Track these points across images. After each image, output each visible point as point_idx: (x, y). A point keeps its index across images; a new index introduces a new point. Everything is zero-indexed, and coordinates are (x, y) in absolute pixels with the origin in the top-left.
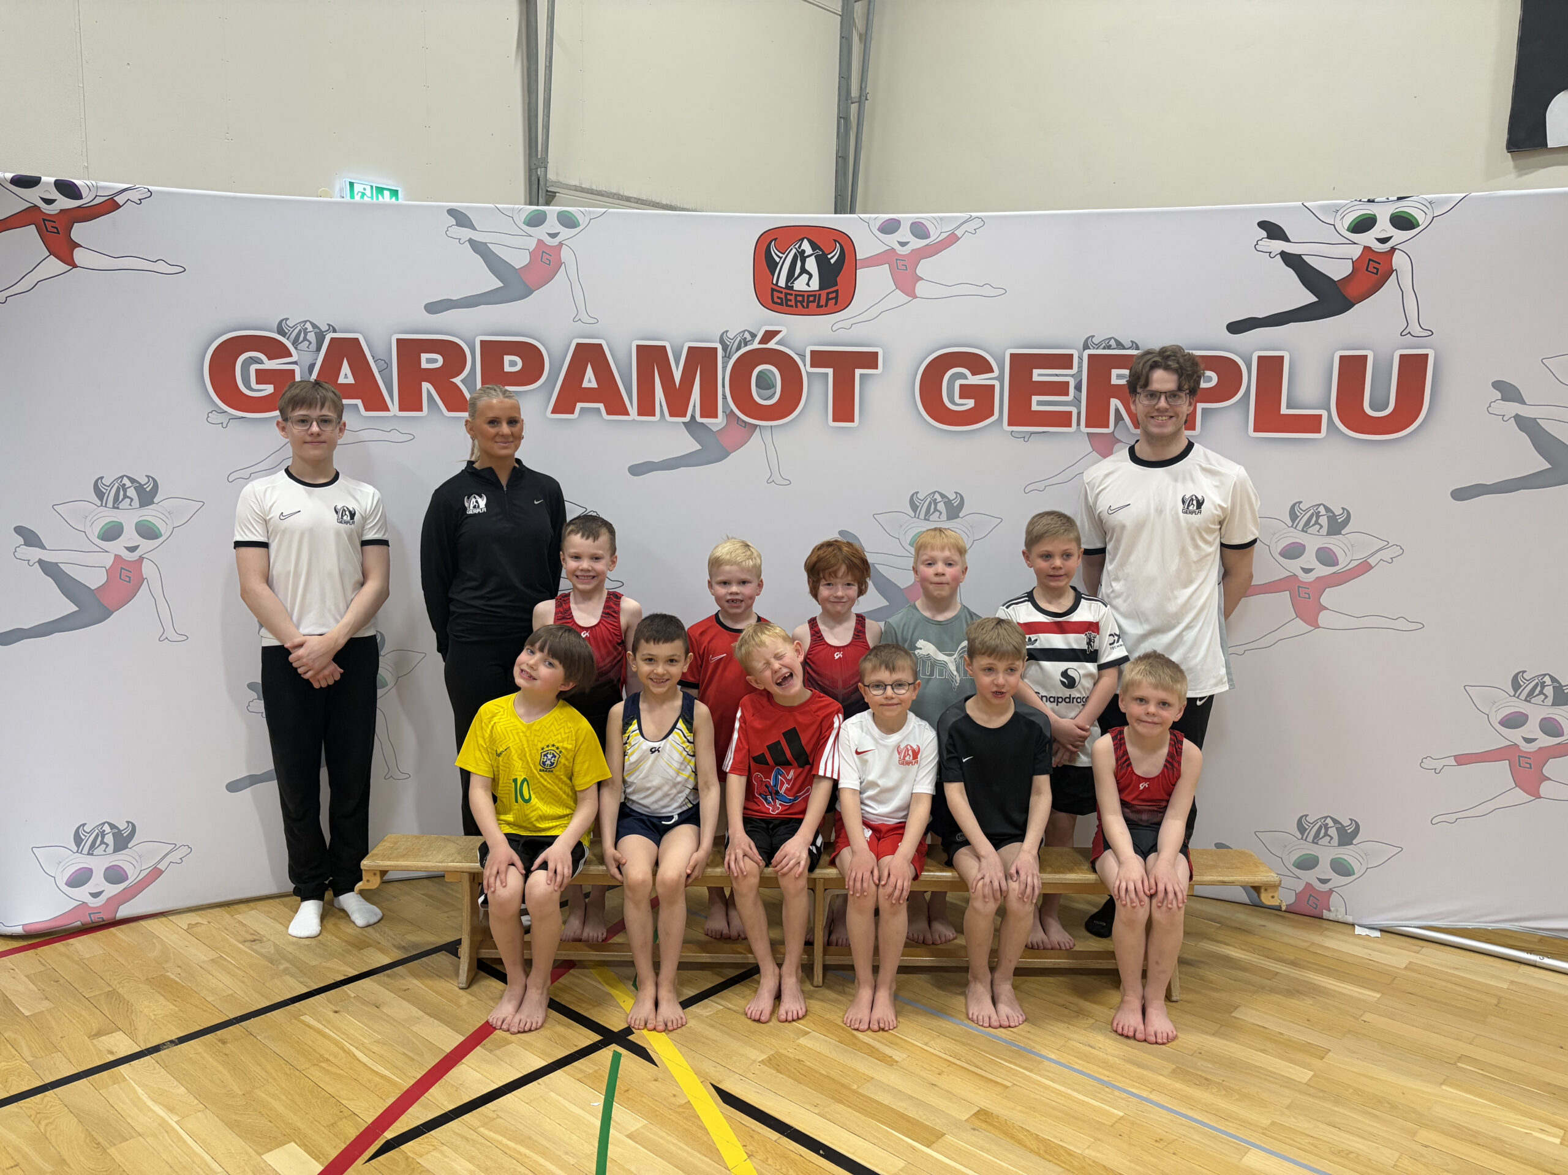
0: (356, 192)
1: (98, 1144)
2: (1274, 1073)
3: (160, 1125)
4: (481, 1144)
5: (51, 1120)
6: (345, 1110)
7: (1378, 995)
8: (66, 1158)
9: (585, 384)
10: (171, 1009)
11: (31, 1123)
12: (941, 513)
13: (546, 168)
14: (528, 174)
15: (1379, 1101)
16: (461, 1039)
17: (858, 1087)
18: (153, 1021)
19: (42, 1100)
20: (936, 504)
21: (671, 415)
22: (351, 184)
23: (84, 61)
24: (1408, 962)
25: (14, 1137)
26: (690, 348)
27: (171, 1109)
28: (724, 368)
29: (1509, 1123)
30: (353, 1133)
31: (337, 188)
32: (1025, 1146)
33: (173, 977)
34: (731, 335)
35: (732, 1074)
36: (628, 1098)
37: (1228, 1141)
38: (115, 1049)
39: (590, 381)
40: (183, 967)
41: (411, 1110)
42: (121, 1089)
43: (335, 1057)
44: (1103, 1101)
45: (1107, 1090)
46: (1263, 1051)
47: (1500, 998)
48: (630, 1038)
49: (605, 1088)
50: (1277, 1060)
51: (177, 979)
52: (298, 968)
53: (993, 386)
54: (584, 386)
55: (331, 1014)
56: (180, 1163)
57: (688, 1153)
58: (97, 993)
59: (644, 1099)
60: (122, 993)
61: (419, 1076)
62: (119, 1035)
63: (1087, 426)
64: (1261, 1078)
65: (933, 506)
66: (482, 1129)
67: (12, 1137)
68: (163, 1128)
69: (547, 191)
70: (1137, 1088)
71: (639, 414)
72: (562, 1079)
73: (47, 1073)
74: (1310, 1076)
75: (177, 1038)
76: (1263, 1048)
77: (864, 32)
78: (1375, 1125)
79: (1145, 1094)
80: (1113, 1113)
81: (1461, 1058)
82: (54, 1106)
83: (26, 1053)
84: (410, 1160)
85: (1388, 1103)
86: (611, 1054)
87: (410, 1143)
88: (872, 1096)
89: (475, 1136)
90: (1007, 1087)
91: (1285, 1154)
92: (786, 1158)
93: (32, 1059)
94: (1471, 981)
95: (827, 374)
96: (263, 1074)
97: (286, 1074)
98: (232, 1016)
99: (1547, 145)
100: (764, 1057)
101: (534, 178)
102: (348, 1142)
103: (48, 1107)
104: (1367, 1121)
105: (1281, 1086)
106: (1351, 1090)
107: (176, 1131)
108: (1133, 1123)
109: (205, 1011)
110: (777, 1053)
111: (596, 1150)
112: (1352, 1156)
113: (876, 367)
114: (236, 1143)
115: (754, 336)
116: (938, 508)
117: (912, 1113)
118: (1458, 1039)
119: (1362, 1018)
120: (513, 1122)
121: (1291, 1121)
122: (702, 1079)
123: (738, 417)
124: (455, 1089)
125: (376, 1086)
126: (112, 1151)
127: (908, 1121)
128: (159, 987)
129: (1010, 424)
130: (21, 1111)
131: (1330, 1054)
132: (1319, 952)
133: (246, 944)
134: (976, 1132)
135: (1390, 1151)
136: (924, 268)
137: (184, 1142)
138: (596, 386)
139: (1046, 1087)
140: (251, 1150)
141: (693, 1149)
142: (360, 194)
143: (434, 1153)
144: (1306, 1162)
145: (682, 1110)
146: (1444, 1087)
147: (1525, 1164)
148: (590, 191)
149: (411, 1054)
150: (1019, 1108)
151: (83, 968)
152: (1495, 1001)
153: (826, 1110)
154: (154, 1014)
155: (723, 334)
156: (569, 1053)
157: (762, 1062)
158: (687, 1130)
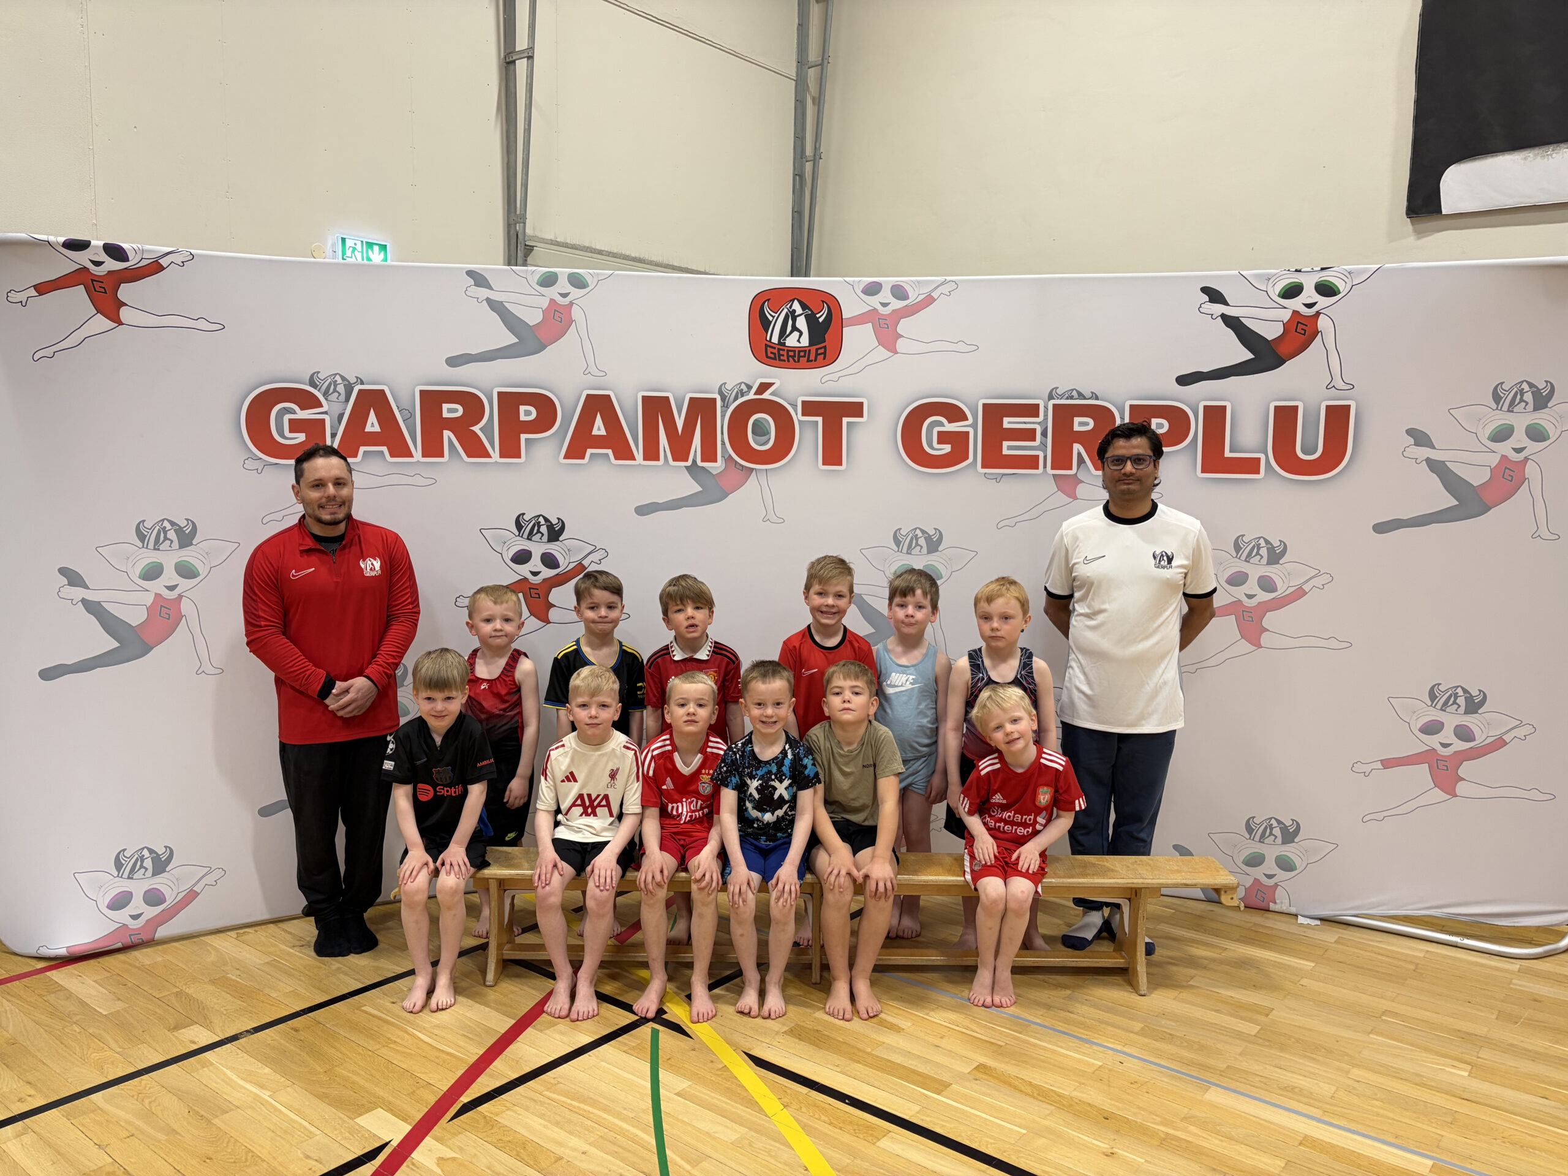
0: (347, 247)
1: (202, 1116)
2: (1225, 1027)
3: (254, 1099)
4: (548, 1104)
5: (153, 1099)
6: (420, 1081)
7: (1313, 964)
8: (176, 1128)
9: (595, 432)
10: (240, 1005)
11: (135, 1102)
12: (922, 547)
13: (525, 223)
14: (506, 229)
15: (1317, 1048)
16: (513, 1022)
17: (872, 1050)
18: (225, 1015)
19: (140, 1082)
20: (917, 540)
21: (674, 460)
22: (343, 240)
23: (94, 125)
24: (1336, 937)
25: (124, 1113)
26: (691, 399)
27: (262, 1087)
28: (723, 416)
29: (1423, 1061)
30: (432, 1100)
31: (330, 243)
32: (1021, 1091)
33: (234, 978)
34: (729, 387)
35: (759, 1043)
36: (672, 1065)
37: (1191, 1081)
38: (196, 1040)
39: (599, 429)
40: (242, 969)
41: (479, 1080)
42: (210, 1071)
43: (403, 1039)
44: (1084, 1054)
45: (1087, 1045)
46: (1217, 1011)
47: (1417, 964)
48: (664, 1016)
49: (649, 1057)
50: (1229, 1018)
51: (238, 980)
52: (349, 968)
53: (967, 433)
54: (593, 434)
55: (391, 1005)
56: (281, 1128)
57: (732, 1106)
58: (166, 993)
59: (686, 1066)
60: (190, 993)
61: (481, 1053)
62: (196, 1028)
63: (1053, 468)
64: (1215, 1032)
65: (914, 541)
66: (546, 1093)
67: (122, 1114)
68: (258, 1101)
69: (526, 245)
70: (1114, 1043)
71: (645, 459)
72: (610, 1051)
73: (138, 1061)
74: (1256, 1031)
75: (253, 1029)
76: (1218, 1008)
77: (817, 96)
78: (1315, 1066)
79: (1119, 1048)
80: (1093, 1064)
81: (1385, 1013)
82: (153, 1087)
83: (113, 1045)
84: (488, 1118)
85: (1325, 1049)
86: (650, 1030)
87: (485, 1105)
88: (885, 1057)
89: (541, 1098)
90: (1001, 1046)
91: (1242, 1090)
92: (818, 1107)
93: (121, 1050)
94: (1393, 951)
95: (817, 422)
96: (340, 1055)
97: (359, 1054)
98: (298, 1009)
99: (1440, 211)
100: (786, 1028)
101: (512, 232)
102: (429, 1108)
103: (147, 1088)
104: (1308, 1063)
105: (1234, 1038)
106: (1293, 1040)
107: (271, 1104)
108: (1110, 1070)
109: (272, 1005)
110: (797, 1025)
111: (650, 1106)
112: (1296, 1090)
113: (861, 416)
114: (329, 1111)
115: (749, 387)
116: (919, 543)
117: (921, 1068)
118: (1382, 998)
119: (1300, 983)
120: (573, 1086)
121: (1244, 1065)
122: (734, 1048)
123: (736, 462)
124: (515, 1062)
125: (444, 1062)
126: (216, 1121)
127: (920, 1075)
128: (223, 986)
129: (983, 467)
130: (122, 1092)
131: (1274, 1012)
132: (1260, 930)
133: (295, 948)
134: (978, 1082)
135: (1327, 1085)
136: (904, 326)
137: (280, 1111)
138: (605, 434)
139: (1035, 1045)
140: (343, 1116)
141: (736, 1102)
142: (351, 249)
143: (508, 1112)
144: (1258, 1096)
145: (720, 1073)
146: (1371, 1036)
147: (1438, 1092)
148: (565, 245)
149: (470, 1036)
150: (1013, 1062)
151: (146, 973)
152: (1412, 967)
153: (848, 1068)
154: (227, 1010)
155: (722, 385)
156: (612, 1030)
157: (785, 1032)
158: (728, 1088)
